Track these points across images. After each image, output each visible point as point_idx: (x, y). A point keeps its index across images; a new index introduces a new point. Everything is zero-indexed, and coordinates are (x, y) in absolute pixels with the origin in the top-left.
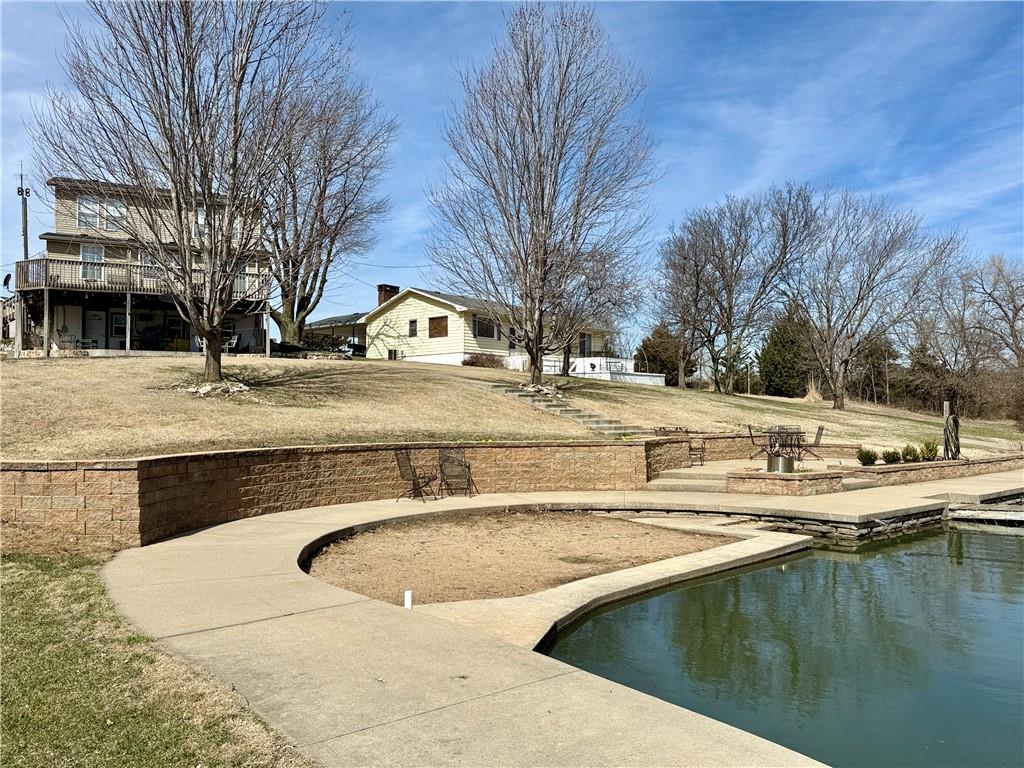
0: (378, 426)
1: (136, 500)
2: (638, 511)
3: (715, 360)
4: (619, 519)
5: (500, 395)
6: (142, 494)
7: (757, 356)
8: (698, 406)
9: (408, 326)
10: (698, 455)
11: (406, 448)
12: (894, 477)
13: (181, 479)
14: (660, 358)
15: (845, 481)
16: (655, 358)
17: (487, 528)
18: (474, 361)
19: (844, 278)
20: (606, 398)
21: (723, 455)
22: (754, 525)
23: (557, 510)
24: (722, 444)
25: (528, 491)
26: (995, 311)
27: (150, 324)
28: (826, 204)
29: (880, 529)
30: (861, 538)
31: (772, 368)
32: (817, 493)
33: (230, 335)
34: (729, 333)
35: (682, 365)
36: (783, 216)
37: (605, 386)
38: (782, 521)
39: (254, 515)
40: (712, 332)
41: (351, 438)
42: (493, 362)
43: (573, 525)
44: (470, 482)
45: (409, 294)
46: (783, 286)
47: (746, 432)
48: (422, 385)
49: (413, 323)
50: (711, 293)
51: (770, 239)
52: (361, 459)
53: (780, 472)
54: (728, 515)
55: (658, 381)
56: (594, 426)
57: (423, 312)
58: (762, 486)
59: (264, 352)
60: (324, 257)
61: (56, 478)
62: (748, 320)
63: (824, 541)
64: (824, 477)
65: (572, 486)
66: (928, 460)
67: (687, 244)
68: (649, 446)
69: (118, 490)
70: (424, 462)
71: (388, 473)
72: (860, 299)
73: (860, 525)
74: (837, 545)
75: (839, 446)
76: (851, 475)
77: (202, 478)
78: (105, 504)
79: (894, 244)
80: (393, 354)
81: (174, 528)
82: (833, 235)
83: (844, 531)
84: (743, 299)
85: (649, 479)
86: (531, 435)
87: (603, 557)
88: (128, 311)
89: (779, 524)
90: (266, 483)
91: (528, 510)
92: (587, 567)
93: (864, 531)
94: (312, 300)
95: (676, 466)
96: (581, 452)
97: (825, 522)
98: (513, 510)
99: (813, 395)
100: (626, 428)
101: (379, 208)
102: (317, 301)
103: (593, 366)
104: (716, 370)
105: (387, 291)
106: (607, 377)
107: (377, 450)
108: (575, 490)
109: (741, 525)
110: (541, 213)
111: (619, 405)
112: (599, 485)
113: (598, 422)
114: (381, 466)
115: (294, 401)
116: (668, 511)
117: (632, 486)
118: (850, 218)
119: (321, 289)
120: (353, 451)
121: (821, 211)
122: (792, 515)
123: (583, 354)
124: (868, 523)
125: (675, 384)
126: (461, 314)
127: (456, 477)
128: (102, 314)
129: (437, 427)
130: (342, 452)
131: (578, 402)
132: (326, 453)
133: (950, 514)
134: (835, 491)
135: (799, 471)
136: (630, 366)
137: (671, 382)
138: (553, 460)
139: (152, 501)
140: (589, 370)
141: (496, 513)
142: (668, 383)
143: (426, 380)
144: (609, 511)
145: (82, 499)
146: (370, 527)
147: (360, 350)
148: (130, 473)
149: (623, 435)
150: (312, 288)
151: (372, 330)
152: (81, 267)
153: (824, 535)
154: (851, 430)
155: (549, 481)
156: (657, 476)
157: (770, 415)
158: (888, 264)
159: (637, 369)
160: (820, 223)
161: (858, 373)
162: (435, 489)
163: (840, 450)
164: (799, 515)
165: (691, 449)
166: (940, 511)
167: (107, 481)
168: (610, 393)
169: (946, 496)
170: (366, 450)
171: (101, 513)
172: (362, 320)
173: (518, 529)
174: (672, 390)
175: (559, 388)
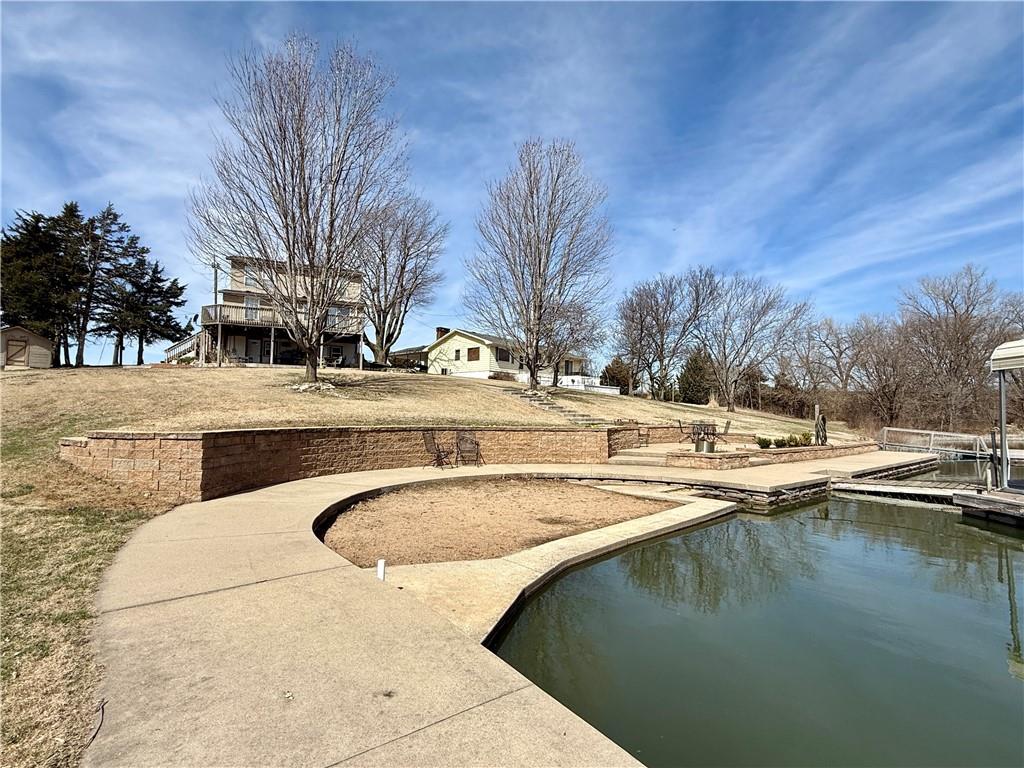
0: (416, 414)
1: (200, 464)
2: (602, 480)
3: (652, 379)
4: (587, 486)
5: (508, 396)
6: (205, 460)
7: (678, 379)
8: (643, 407)
9: (454, 354)
10: (645, 439)
11: (432, 429)
12: (785, 457)
13: (248, 448)
14: (618, 378)
15: (751, 459)
16: (613, 377)
17: (486, 491)
18: (496, 377)
19: (734, 328)
20: (581, 400)
21: (661, 440)
22: (687, 492)
23: (542, 479)
24: (660, 432)
25: (522, 463)
26: (829, 353)
27: (289, 349)
28: (724, 281)
29: (784, 496)
30: (771, 503)
31: (687, 386)
32: (732, 468)
33: (338, 356)
34: (661, 361)
35: (631, 381)
36: (696, 287)
37: (581, 393)
38: (711, 490)
39: (312, 476)
40: (650, 360)
41: (393, 421)
42: (508, 377)
43: (552, 490)
44: (479, 455)
45: (456, 333)
46: (696, 332)
47: (677, 425)
48: (454, 388)
49: (458, 351)
50: (650, 335)
51: (688, 301)
52: (397, 437)
53: (704, 452)
54: (669, 484)
55: (616, 391)
56: (572, 418)
57: (464, 345)
58: (692, 462)
59: (359, 367)
60: (403, 309)
61: (139, 445)
62: (674, 353)
63: (741, 506)
64: (737, 456)
65: (554, 460)
66: (805, 445)
67: (634, 302)
68: (610, 432)
69: (185, 456)
70: (445, 440)
71: (418, 448)
72: (745, 342)
73: (770, 494)
74: (752, 508)
75: (740, 435)
76: (754, 455)
77: (268, 448)
78: (176, 467)
79: (768, 306)
80: (444, 371)
81: (238, 486)
82: (728, 300)
83: (757, 498)
84: (670, 340)
85: (610, 456)
86: (526, 422)
87: (573, 518)
88: (272, 339)
89: (707, 491)
90: (323, 453)
91: (519, 477)
92: (559, 529)
93: (773, 499)
94: (395, 336)
95: (630, 447)
96: (561, 436)
97: (743, 491)
98: (508, 477)
99: (713, 403)
100: (594, 420)
101: (437, 278)
102: (397, 337)
103: (573, 381)
104: (653, 386)
105: (442, 331)
106: (582, 388)
107: (410, 431)
108: (556, 463)
109: (679, 492)
110: (539, 275)
111: (589, 405)
112: (574, 460)
113: (574, 416)
114: (414, 442)
115: (364, 396)
116: (624, 480)
117: (598, 461)
118: (739, 289)
119: (400, 329)
120: (392, 431)
121: (721, 284)
122: (717, 485)
123: (567, 374)
124: (776, 493)
125: (627, 394)
126: (487, 346)
127: (469, 452)
128: (259, 341)
129: (458, 416)
130: (384, 431)
131: (561, 402)
132: (371, 432)
133: (832, 486)
134: (744, 467)
135: (717, 452)
136: (597, 381)
137: (624, 392)
138: (541, 441)
139: (216, 465)
140: (571, 383)
141: (495, 479)
142: (621, 393)
143: (459, 385)
144: (580, 479)
145: (157, 463)
146: (395, 489)
147: (424, 369)
148: (196, 443)
149: (591, 424)
150: (395, 329)
151: (432, 356)
152: (244, 311)
153: (742, 501)
154: (743, 425)
155: (537, 456)
156: (616, 454)
157: (690, 415)
158: (763, 319)
159: (601, 383)
160: (720, 291)
161: (741, 390)
162: (453, 460)
163: (740, 438)
164: (722, 485)
165: (640, 435)
166: (825, 484)
167: (178, 448)
168: (584, 397)
169: (826, 472)
170: (402, 431)
171: (171, 474)
172: (426, 350)
173: (509, 493)
174: (625, 397)
175: (549, 393)
